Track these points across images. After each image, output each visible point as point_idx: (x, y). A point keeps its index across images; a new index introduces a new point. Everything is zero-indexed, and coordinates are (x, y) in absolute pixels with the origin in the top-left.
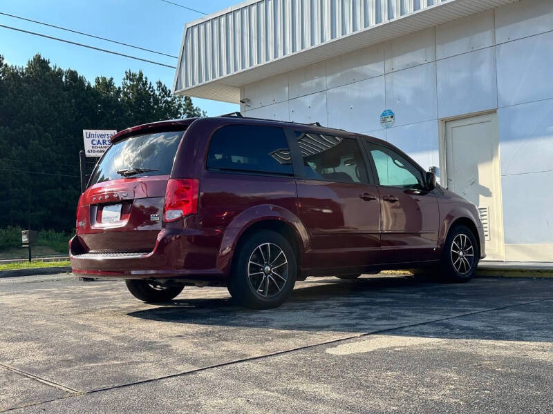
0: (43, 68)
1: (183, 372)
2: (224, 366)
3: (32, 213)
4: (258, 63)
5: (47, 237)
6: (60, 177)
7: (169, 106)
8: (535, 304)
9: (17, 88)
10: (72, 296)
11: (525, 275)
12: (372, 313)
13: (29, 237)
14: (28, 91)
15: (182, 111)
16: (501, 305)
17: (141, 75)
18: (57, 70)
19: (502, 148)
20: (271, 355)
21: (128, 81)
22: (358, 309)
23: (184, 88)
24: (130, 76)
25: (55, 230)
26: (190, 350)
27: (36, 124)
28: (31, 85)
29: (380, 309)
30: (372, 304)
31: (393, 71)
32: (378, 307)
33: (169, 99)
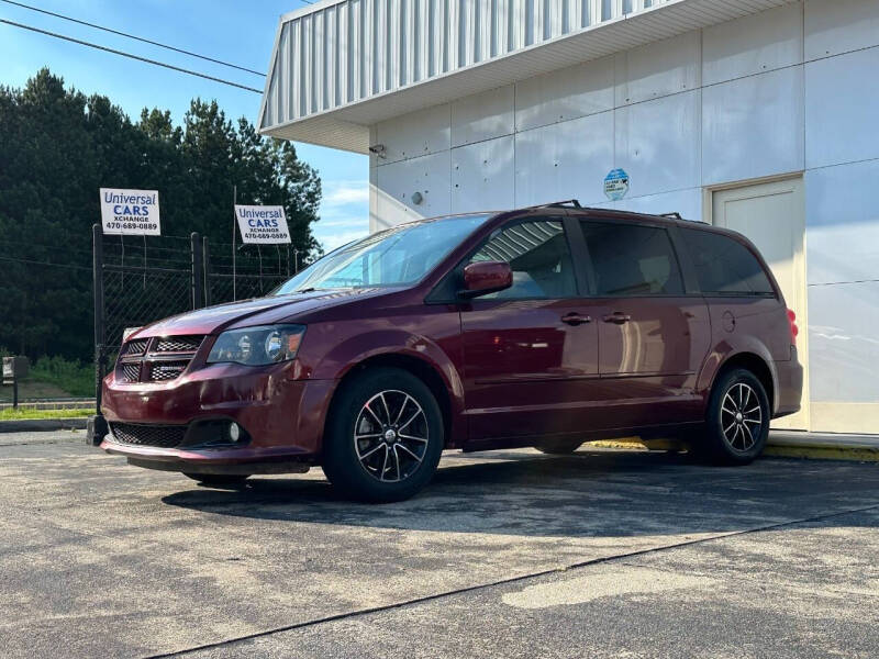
0: (53, 90)
1: (226, 639)
2: (307, 628)
3: (28, 329)
4: (401, 85)
5: (52, 368)
6: (75, 271)
7: (258, 160)
8: (873, 512)
9: (10, 123)
10: (66, 473)
11: (847, 456)
12: (587, 520)
13: (15, 368)
14: (27, 127)
15: (279, 169)
16: (816, 512)
17: (215, 107)
18: (75, 95)
19: (810, 238)
20: (399, 606)
21: (195, 117)
22: (559, 514)
23: (276, 124)
24: (197, 109)
25: (64, 357)
26: (251, 590)
27: (38, 182)
28: (32, 118)
29: (600, 515)
30: (586, 503)
31: (628, 104)
32: (597, 509)
33: (259, 149)
